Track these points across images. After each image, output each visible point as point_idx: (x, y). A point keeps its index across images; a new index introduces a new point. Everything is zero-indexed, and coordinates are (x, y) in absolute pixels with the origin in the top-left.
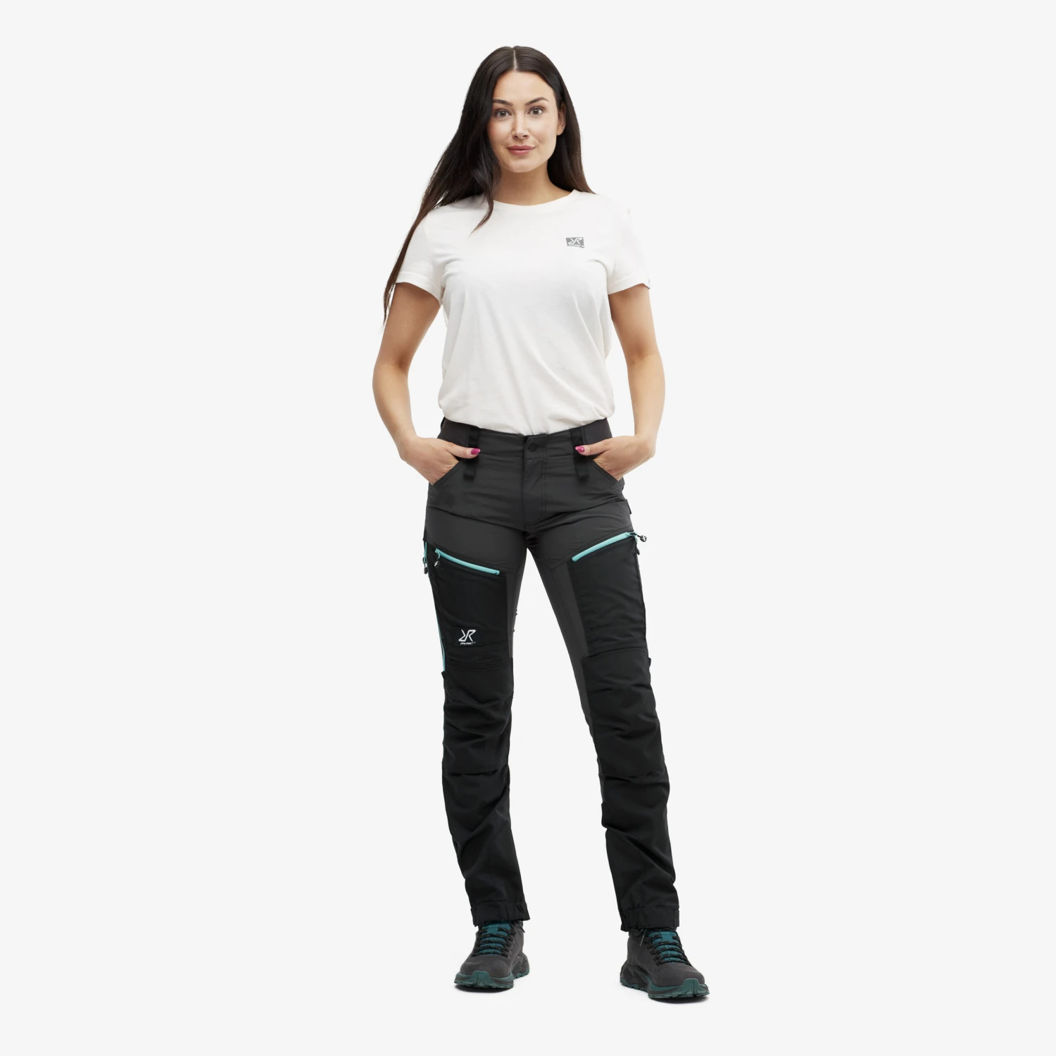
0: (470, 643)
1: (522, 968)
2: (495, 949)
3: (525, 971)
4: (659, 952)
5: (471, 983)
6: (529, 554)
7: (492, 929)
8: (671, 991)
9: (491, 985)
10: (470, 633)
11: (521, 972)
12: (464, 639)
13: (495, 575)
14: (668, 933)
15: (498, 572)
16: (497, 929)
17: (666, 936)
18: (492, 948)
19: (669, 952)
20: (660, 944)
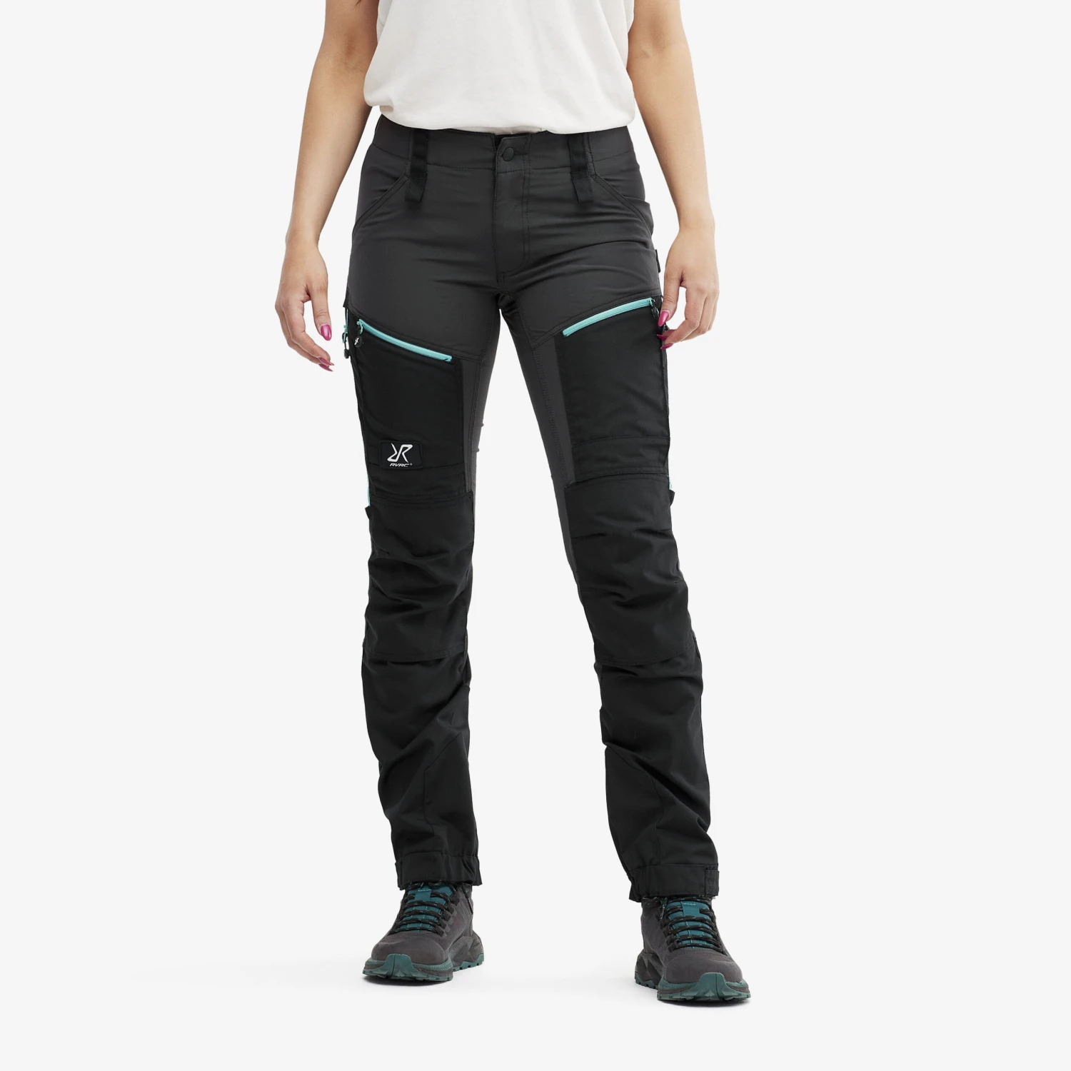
0: (404, 465)
1: (471, 954)
2: (424, 923)
3: (475, 959)
4: (675, 932)
5: (385, 973)
6: (504, 327)
7: (423, 894)
8: (682, 990)
9: (414, 975)
10: (405, 449)
11: (470, 960)
12: (394, 458)
13: (444, 361)
14: (695, 904)
15: (449, 358)
16: (429, 894)
17: (690, 909)
18: (420, 922)
19: (691, 933)
20: (678, 920)
